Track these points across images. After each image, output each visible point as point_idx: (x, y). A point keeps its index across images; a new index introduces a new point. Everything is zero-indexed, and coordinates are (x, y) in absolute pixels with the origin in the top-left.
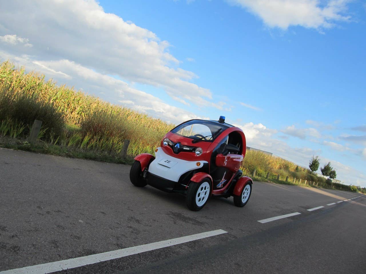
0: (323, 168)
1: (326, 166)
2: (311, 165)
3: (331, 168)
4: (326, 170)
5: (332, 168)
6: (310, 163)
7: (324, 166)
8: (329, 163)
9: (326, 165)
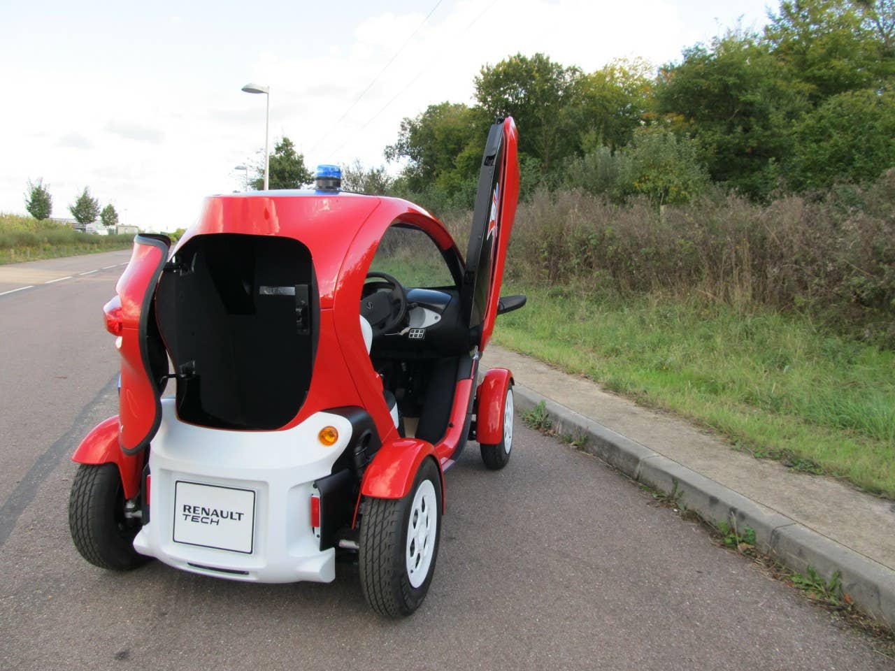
0: (75, 205)
1: (82, 199)
2: (30, 204)
3: (95, 201)
4: (84, 209)
5: (97, 201)
6: (27, 201)
7: (77, 199)
8: (86, 188)
9: (81, 196)
